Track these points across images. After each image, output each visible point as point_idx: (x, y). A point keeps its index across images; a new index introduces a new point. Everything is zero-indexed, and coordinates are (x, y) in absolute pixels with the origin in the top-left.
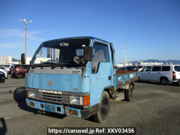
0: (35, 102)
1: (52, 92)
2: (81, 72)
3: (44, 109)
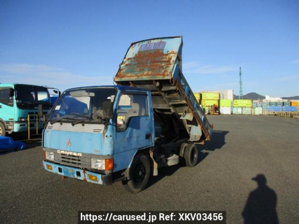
0: (53, 165)
1: (71, 153)
2: (103, 130)
3: (63, 174)
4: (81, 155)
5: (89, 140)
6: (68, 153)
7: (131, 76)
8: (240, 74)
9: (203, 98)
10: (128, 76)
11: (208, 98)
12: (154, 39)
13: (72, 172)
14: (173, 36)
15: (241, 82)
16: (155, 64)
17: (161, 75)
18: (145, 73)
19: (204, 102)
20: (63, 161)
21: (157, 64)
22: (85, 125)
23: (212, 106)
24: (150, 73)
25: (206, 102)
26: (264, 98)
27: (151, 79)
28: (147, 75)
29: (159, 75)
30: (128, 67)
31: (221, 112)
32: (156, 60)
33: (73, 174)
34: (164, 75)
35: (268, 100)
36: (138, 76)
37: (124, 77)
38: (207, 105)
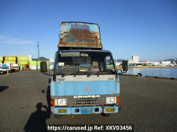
1: (89, 96)
2: (115, 78)
3: (80, 113)
4: (99, 96)
5: (107, 85)
6: (86, 97)
7: (72, 44)
8: (38, 46)
9: (18, 60)
10: (70, 44)
11: (22, 60)
12: (80, 22)
13: (90, 109)
14: (93, 23)
15: (38, 51)
16: (88, 38)
17: (95, 45)
18: (83, 43)
19: (19, 62)
20: (78, 104)
21: (89, 38)
22: (99, 75)
23: (25, 65)
24: (87, 43)
25: (21, 62)
26: (49, 60)
27: (88, 47)
28: (85, 44)
29: (93, 45)
30: (67, 37)
31: (30, 68)
32: (88, 36)
33: (92, 111)
34: (97, 45)
35: (51, 61)
36: (78, 45)
37: (66, 44)
38: (21, 64)
